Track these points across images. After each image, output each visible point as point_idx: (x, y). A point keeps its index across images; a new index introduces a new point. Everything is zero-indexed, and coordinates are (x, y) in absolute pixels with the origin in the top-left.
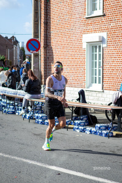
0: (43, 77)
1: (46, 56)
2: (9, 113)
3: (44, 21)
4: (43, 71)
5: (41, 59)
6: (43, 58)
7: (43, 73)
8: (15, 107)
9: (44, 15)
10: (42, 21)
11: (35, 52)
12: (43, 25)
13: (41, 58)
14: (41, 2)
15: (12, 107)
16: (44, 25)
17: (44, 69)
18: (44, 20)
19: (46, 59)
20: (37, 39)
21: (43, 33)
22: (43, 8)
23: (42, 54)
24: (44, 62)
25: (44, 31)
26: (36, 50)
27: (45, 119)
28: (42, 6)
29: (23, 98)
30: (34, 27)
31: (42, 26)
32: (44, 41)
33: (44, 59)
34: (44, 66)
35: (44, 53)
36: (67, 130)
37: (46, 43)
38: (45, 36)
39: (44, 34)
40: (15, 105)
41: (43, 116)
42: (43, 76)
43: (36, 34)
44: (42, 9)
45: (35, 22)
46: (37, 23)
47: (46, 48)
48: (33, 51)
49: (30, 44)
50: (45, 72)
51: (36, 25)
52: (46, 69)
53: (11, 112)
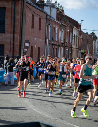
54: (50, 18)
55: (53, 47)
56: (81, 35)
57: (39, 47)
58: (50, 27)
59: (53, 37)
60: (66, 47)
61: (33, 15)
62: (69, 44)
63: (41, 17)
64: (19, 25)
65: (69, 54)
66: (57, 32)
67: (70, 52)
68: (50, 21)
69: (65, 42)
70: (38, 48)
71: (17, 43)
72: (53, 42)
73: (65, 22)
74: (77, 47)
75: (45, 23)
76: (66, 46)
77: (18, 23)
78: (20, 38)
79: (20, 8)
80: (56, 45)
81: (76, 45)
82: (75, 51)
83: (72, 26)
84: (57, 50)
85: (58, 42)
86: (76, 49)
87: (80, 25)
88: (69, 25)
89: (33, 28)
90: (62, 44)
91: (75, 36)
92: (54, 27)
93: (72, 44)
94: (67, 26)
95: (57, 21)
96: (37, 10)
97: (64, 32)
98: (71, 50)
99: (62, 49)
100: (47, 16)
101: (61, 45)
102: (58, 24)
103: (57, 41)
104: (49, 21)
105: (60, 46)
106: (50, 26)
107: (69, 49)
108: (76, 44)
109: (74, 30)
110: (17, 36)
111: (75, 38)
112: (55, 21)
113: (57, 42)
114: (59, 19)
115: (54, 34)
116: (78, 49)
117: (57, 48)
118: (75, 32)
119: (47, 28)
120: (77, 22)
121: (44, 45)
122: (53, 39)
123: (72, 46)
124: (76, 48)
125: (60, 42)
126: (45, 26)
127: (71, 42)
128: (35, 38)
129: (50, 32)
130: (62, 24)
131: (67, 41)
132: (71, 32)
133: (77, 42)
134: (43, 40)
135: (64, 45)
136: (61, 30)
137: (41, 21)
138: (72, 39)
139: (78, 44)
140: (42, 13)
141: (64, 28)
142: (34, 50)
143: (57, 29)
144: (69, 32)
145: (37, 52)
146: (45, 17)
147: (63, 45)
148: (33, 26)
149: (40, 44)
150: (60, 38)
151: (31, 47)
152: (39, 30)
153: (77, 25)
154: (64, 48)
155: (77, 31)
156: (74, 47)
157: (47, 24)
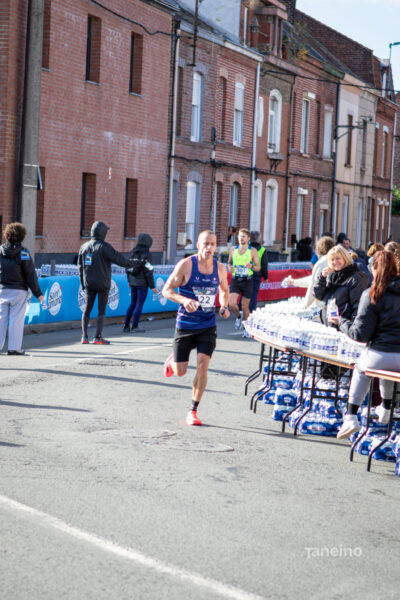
2: (309, 432)
8: (337, 406)
15: (327, 404)
29: (353, 365)
40: (337, 399)
53: (318, 427)
54: (196, 31)
55: (219, 176)
56: (392, 119)
57: (135, 177)
58: (196, 77)
59: (214, 131)
60: (300, 180)
61: (93, 21)
62: (318, 162)
63: (139, 31)
64: (12, 66)
65: (315, 212)
66: (239, 102)
67: (325, 206)
68: (194, 46)
69: (288, 155)
70: (124, 182)
72: (214, 153)
73: (289, 53)
74: (368, 180)
75: (168, 58)
76: (295, 175)
77: (4, 56)
78: (16, 132)
80: (237, 168)
81: (363, 172)
82: (358, 200)
83: (333, 72)
84: (243, 191)
85: (247, 150)
86: (358, 188)
87: (387, 69)
88: (312, 69)
89: (98, 82)
90: (274, 162)
91: (355, 124)
92: (223, 79)
93: (334, 164)
94: (299, 71)
95: (239, 50)
97: (283, 101)
98: (328, 194)
99: (271, 187)
100: (177, 25)
101: (266, 167)
102: (249, 64)
104: (192, 49)
105: (260, 173)
106: (201, 74)
107: (319, 191)
108: (359, 166)
109: (344, 92)
111: (355, 132)
112: (228, 45)
113: (244, 151)
114: (256, 39)
115: (224, 114)
116: (373, 187)
117: (241, 183)
118: (353, 102)
119: (181, 80)
120: (368, 53)
121: (164, 168)
122: (216, 136)
123: (334, 173)
124: (359, 182)
125: (262, 151)
126: (168, 73)
127: (326, 152)
128: (109, 134)
129: (196, 99)
130: (268, 63)
131: (303, 145)
132: (331, 103)
133: (364, 153)
134: (158, 144)
135: (287, 169)
136: (265, 93)
137: (141, 49)
138: (335, 136)
139: (375, 166)
140: (150, 8)
141: (286, 84)
142: (101, 190)
143: (239, 87)
144: (318, 102)
145: (122, 200)
146: (169, 28)
147: (281, 169)
148: (92, 73)
149: (136, 161)
150: (260, 135)
151: (85, 175)
152: (131, 90)
153: (371, 69)
154: (287, 182)
155: (366, 96)
156: (347, 180)
157: (177, 64)
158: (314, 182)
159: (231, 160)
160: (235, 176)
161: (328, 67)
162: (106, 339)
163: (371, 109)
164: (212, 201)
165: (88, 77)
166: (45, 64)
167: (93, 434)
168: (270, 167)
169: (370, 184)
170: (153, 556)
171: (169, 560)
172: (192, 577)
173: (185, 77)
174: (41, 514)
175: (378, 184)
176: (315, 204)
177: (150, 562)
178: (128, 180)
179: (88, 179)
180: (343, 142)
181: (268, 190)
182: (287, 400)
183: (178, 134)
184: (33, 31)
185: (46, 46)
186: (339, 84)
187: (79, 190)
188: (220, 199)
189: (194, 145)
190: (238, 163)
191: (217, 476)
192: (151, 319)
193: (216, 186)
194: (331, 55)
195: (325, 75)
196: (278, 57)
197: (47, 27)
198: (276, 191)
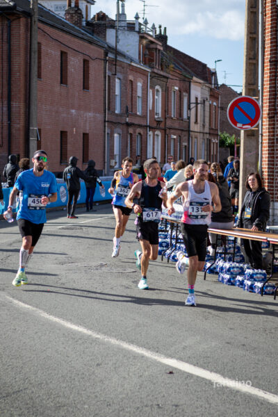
0: (267, 184)
1: (274, 136)
3: (269, 57)
4: (267, 170)
5: (262, 143)
6: (267, 141)
7: (266, 174)
9: (271, 43)
10: (266, 57)
11: (248, 127)
12: (267, 66)
13: (262, 140)
14: (266, 15)
16: (270, 65)
17: (268, 164)
18: (271, 54)
19: (273, 143)
20: (254, 98)
21: (267, 85)
22: (268, 28)
23: (266, 132)
24: (269, 150)
25: (270, 80)
26: (249, 121)
27: (238, 273)
28: (267, 23)
30: (246, 71)
31: (265, 68)
32: (270, 102)
33: (269, 143)
34: (269, 157)
35: (269, 128)
36: (275, 299)
37: (274, 106)
38: (272, 91)
39: (270, 87)
41: (233, 268)
42: (267, 181)
43: (252, 87)
44: (266, 31)
45: (250, 59)
46: (254, 62)
47: (274, 117)
48: (243, 125)
49: (236, 108)
50: (271, 172)
51: (253, 67)
52: (273, 165)
54: (116, 57)
55: (131, 130)
56: (218, 98)
57: (87, 132)
58: (117, 80)
59: (127, 107)
60: (172, 131)
61: (63, 54)
62: (181, 122)
63: (87, 58)
64: (22, 78)
65: (180, 147)
66: (139, 93)
67: (185, 144)
68: (116, 65)
69: (166, 118)
70: (82, 135)
71: (19, 125)
72: (127, 119)
73: (164, 67)
74: (207, 130)
75: (102, 71)
76: (170, 129)
77: (18, 74)
78: (25, 111)
79: (22, 36)
80: (140, 126)
81: (204, 126)
82: (202, 140)
83: (187, 76)
84: (143, 137)
85: (144, 117)
86: (202, 134)
87: (214, 74)
88: (176, 75)
89: (67, 84)
90: (159, 122)
91: (199, 102)
92: (131, 81)
93: (189, 122)
94: (170, 76)
95: (139, 66)
96: (76, 40)
97: (162, 91)
98: (186, 138)
99: (157, 135)
100: (106, 54)
101: (155, 125)
102: (144, 73)
103: (140, 116)
104: (114, 66)
105: (151, 128)
106: (119, 79)
107: (182, 136)
108: (202, 123)
109: (193, 86)
110: (18, 105)
111: (199, 106)
112: (133, 64)
114: (147, 61)
115: (132, 99)
116: (209, 134)
117: (142, 133)
118: (198, 91)
119: (109, 82)
120: (204, 66)
121: (102, 127)
122: (128, 110)
123: (189, 127)
124: (202, 131)
125: (152, 117)
126: (103, 79)
127: (185, 116)
128: (73, 111)
129: (117, 92)
130: (154, 72)
131: (173, 114)
132: (186, 91)
133: (204, 116)
134: (98, 115)
135: (165, 125)
136: (152, 87)
137: (88, 67)
138: (189, 108)
139: (210, 123)
140: (92, 47)
141: (163, 82)
142: (70, 139)
143: (140, 85)
144: (180, 91)
145: (81, 144)
146: (102, 56)
147: (162, 126)
148: (63, 80)
149: (88, 124)
150: (151, 109)
151: (62, 132)
152: (84, 88)
153: (206, 73)
154: (165, 132)
155: (204, 87)
156: (196, 130)
157: (107, 74)
158: (180, 132)
159: (136, 122)
160: (139, 130)
161: (184, 73)
162: (76, 216)
163: (207, 94)
164: (127, 143)
165: (61, 82)
166: (39, 76)
167: (64, 266)
168: (156, 125)
169: (208, 132)
170: (91, 329)
171: (99, 331)
172: (110, 340)
173: (111, 81)
174: (35, 309)
175: (212, 132)
176: (180, 142)
177: (89, 332)
178: (84, 134)
179: (63, 134)
180: (193, 111)
181: (156, 137)
182: (164, 245)
183: (109, 109)
184: (33, 60)
185: (39, 67)
186: (190, 82)
187: (59, 140)
188: (131, 142)
189: (117, 115)
190: (140, 123)
191: (127, 286)
192: (97, 204)
193: (129, 136)
194: (186, 68)
195: (183, 77)
196: (159, 69)
197: (39, 58)
198: (160, 137)
